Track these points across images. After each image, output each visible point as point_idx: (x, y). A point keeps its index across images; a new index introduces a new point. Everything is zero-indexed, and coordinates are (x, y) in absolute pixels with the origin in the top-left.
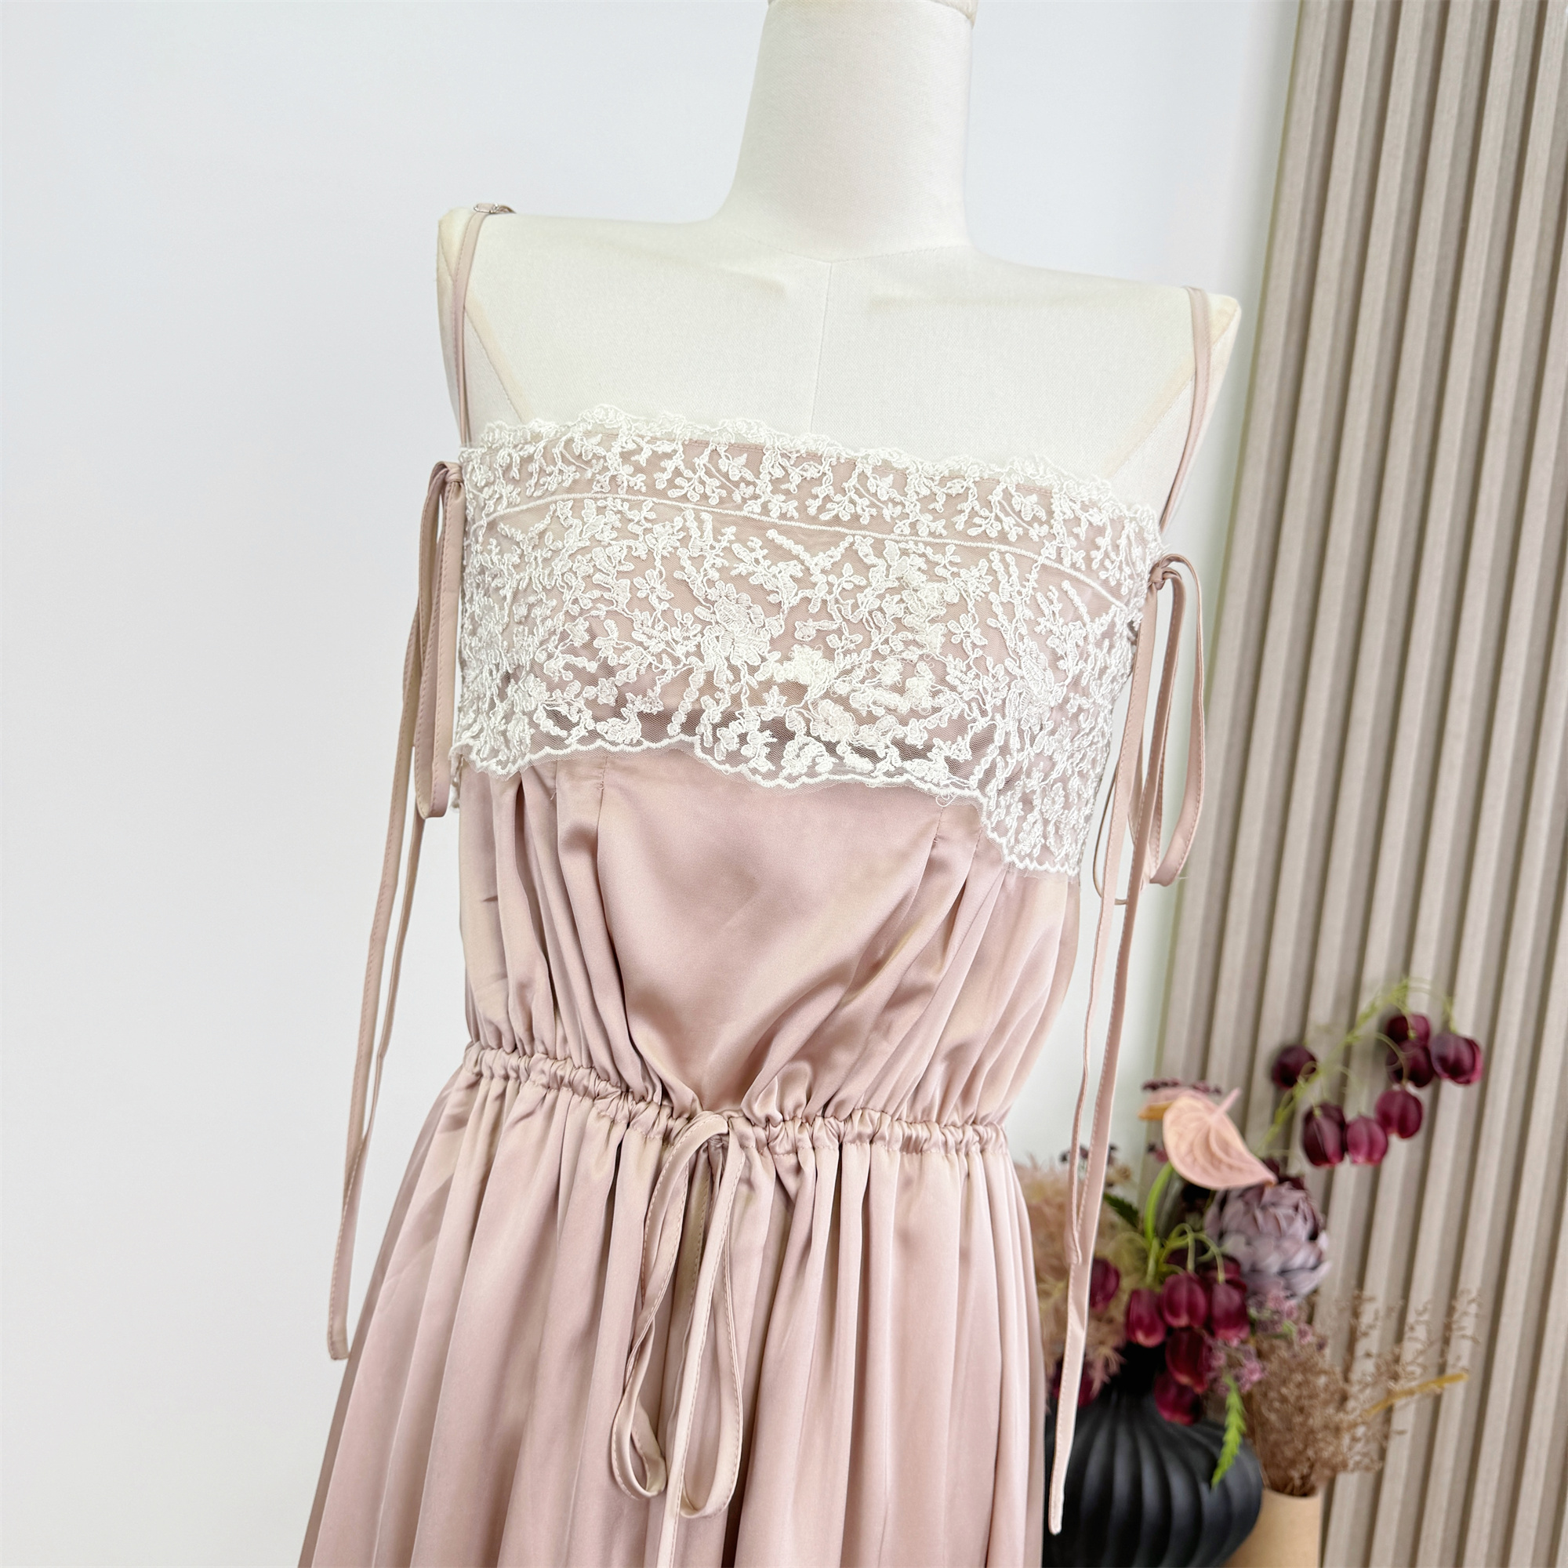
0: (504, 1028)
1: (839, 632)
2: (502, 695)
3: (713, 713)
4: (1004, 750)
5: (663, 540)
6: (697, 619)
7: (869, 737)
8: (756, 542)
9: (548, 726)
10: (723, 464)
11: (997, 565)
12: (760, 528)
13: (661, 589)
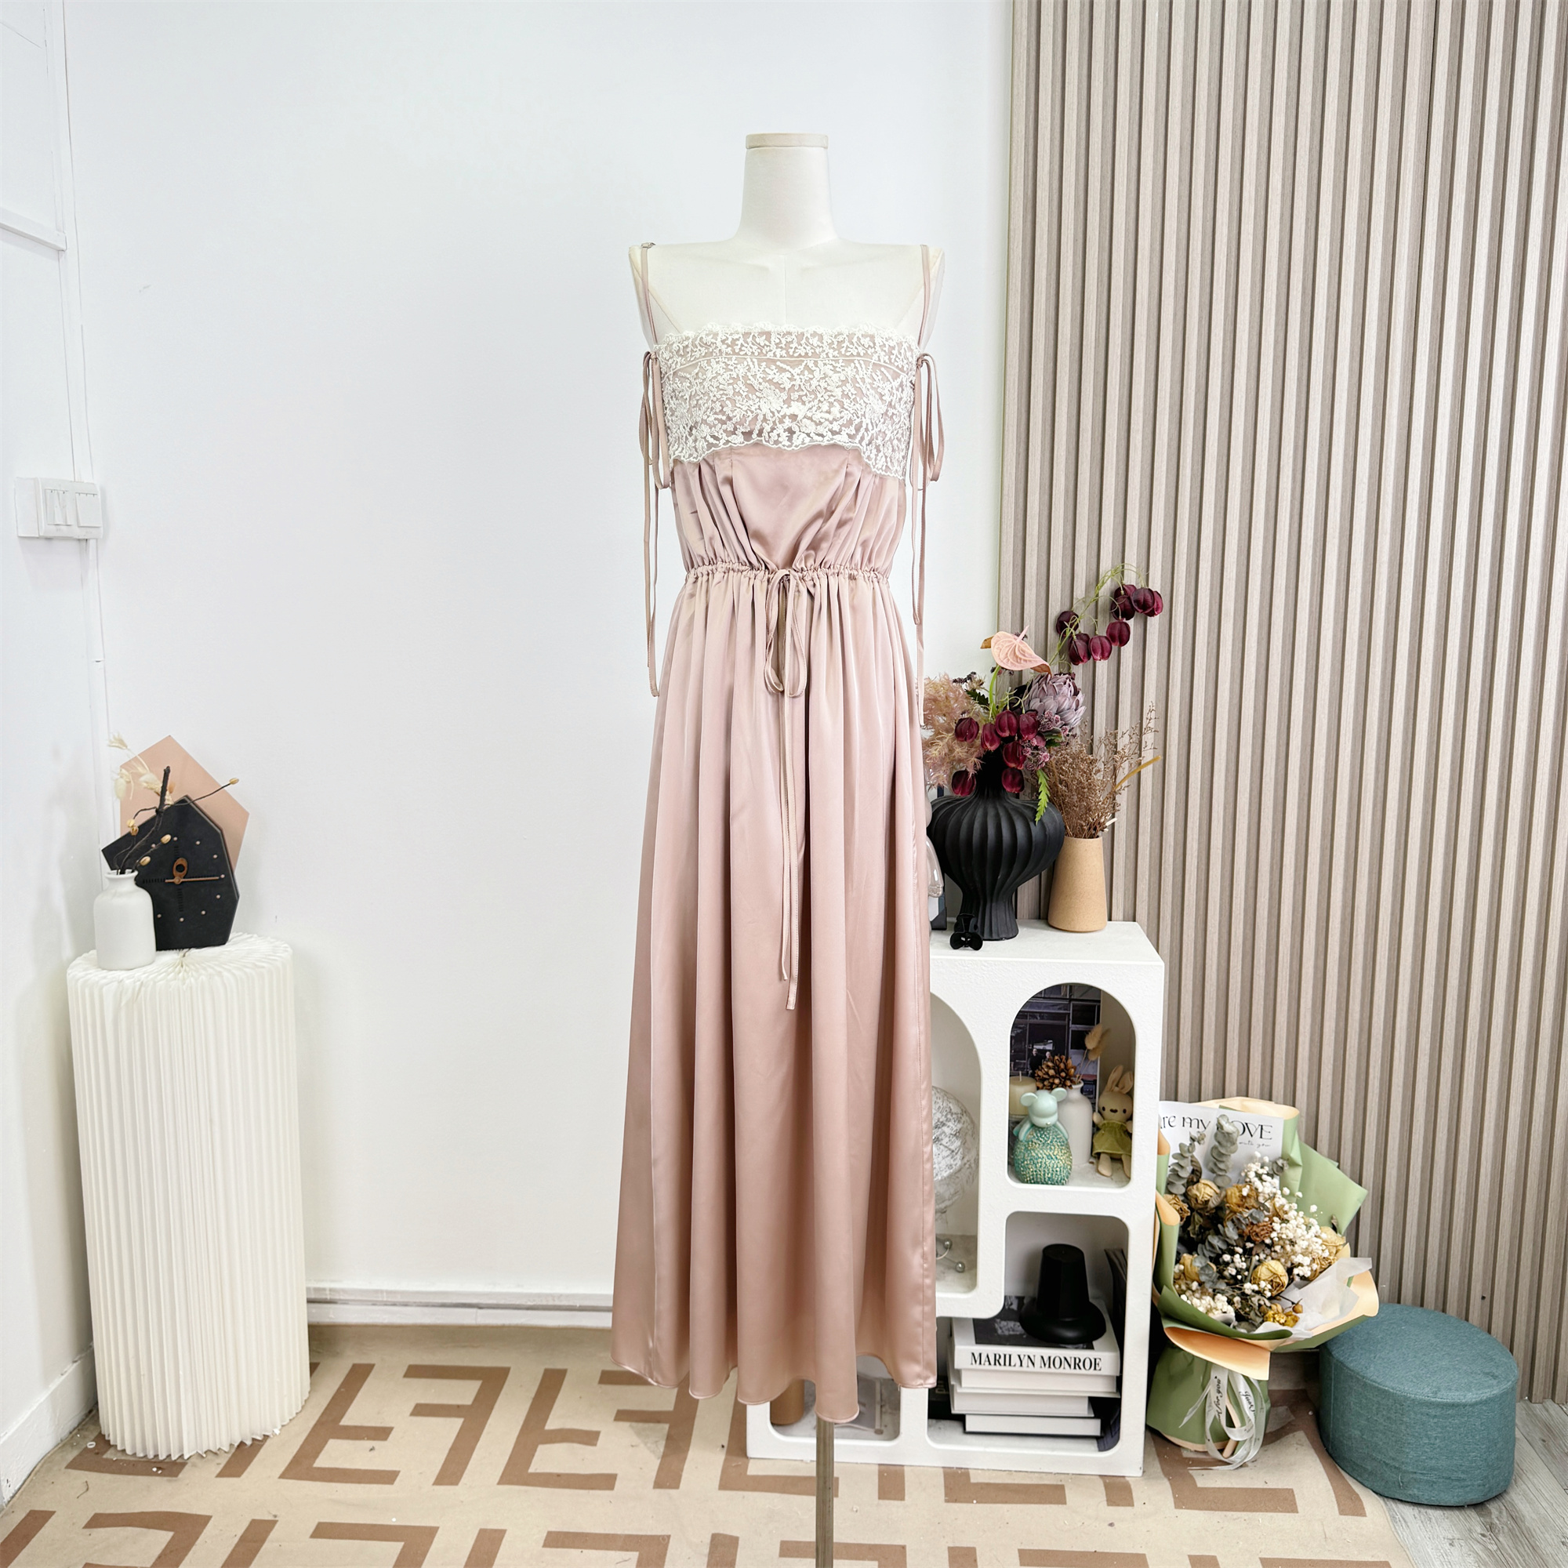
0: (705, 556)
1: (806, 395)
2: (691, 435)
3: (767, 428)
4: (867, 430)
5: (741, 370)
6: (757, 397)
7: (821, 430)
8: (773, 367)
9: (711, 440)
10: (757, 340)
11: (858, 365)
12: (774, 362)
13: (743, 388)
